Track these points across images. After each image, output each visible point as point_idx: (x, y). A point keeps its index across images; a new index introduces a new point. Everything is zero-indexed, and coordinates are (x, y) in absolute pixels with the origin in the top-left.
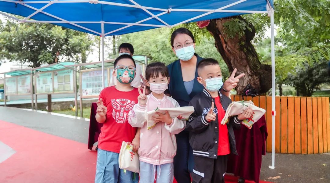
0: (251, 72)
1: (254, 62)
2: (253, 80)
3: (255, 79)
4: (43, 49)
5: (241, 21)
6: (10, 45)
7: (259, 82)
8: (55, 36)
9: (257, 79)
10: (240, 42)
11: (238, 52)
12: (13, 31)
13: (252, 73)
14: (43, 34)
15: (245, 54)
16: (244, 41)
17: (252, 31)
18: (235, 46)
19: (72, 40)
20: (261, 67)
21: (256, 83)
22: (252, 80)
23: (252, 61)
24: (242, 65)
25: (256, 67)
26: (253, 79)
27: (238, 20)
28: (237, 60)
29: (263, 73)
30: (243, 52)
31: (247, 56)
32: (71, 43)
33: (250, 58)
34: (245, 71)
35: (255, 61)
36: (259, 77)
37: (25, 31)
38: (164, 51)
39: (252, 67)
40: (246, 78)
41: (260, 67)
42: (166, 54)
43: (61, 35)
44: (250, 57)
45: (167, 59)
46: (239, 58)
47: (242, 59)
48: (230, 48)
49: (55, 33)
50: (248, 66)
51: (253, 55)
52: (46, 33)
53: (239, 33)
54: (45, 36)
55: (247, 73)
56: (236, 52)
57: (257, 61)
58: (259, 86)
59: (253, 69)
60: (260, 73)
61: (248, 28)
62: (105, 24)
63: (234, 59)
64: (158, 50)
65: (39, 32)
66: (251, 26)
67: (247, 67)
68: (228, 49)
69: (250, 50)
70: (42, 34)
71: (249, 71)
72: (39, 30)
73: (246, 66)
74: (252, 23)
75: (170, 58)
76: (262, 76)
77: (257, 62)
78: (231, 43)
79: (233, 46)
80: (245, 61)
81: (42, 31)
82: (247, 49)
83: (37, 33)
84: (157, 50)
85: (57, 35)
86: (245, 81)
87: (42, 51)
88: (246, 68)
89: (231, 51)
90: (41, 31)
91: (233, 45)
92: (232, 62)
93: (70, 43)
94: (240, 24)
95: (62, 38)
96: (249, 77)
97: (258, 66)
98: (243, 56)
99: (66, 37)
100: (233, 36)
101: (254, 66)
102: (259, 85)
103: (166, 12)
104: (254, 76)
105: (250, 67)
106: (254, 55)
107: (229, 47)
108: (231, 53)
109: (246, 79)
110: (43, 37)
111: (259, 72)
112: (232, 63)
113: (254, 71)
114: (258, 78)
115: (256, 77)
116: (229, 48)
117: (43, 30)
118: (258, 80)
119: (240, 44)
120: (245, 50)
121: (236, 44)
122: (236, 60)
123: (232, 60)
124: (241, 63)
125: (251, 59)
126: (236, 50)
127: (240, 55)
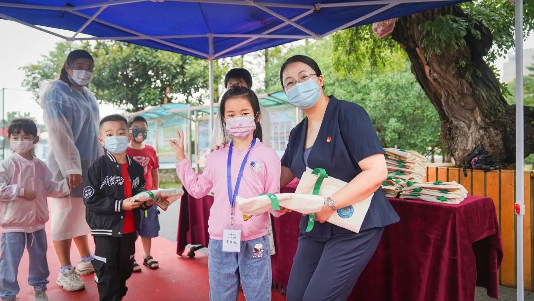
0: (483, 120)
1: (489, 101)
2: (488, 137)
3: (494, 134)
4: (146, 84)
5: (457, 19)
6: (99, 78)
7: (501, 142)
8: (162, 61)
9: (497, 135)
10: (457, 62)
11: (455, 82)
12: (102, 57)
13: (487, 124)
14: (145, 58)
15: (471, 85)
16: (467, 58)
17: (480, 38)
18: (447, 69)
19: (190, 67)
20: (506, 111)
21: (496, 144)
22: (485, 137)
23: (486, 98)
24: (463, 107)
25: (495, 110)
26: (488, 134)
27: (452, 17)
28: (453, 98)
29: (510, 122)
30: (464, 81)
31: (474, 90)
32: (188, 71)
33: (480, 93)
34: (471, 118)
35: (494, 98)
36: (501, 132)
37: (118, 56)
38: (342, 83)
39: (487, 110)
40: (472, 133)
41: (504, 112)
42: (345, 89)
43: (173, 59)
44: (481, 91)
45: (347, 96)
46: (456, 93)
47: (463, 95)
48: (438, 73)
49: (163, 56)
50: (477, 109)
51: (490, 88)
52: (150, 58)
53: (453, 42)
54: (147, 63)
55: (476, 122)
56: (451, 83)
57: (499, 98)
58: (502, 150)
59: (488, 114)
60: (504, 123)
61: (473, 31)
62: (215, 38)
63: (447, 95)
64: (332, 81)
65: (139, 56)
66: (479, 26)
67: (475, 111)
68: (433, 76)
69: (481, 76)
70: (143, 59)
71: (479, 119)
72: (140, 54)
73: (472, 110)
74: (482, 20)
75: (353, 96)
76: (508, 129)
77: (499, 101)
78: (439, 64)
79: (442, 70)
80: (470, 100)
81: (144, 55)
82: (474, 75)
83: (136, 58)
84: (330, 81)
85: (165, 59)
86: (470, 138)
87: (143, 86)
88: (473, 113)
89: (439, 80)
90: (142, 54)
91: (444, 67)
92: (443, 101)
93: (187, 73)
94: (455, 25)
95: (174, 64)
96: (479, 132)
97: (499, 108)
98: (465, 90)
99: (180, 63)
100: (441, 49)
101: (491, 110)
102: (501, 148)
103: (312, 11)
104: (492, 129)
105: (482, 112)
106: (491, 86)
107: (435, 71)
108: (439, 83)
109: (473, 134)
110: (144, 64)
111: (500, 120)
112: (443, 103)
113: (490, 119)
114: (499, 132)
115: (496, 131)
116: (435, 75)
117: (147, 52)
118: (498, 138)
119: (458, 66)
120: (468, 76)
121: (450, 65)
122: (451, 97)
123: (443, 97)
124: (463, 104)
125: (483, 94)
126: (450, 78)
127: (460, 88)
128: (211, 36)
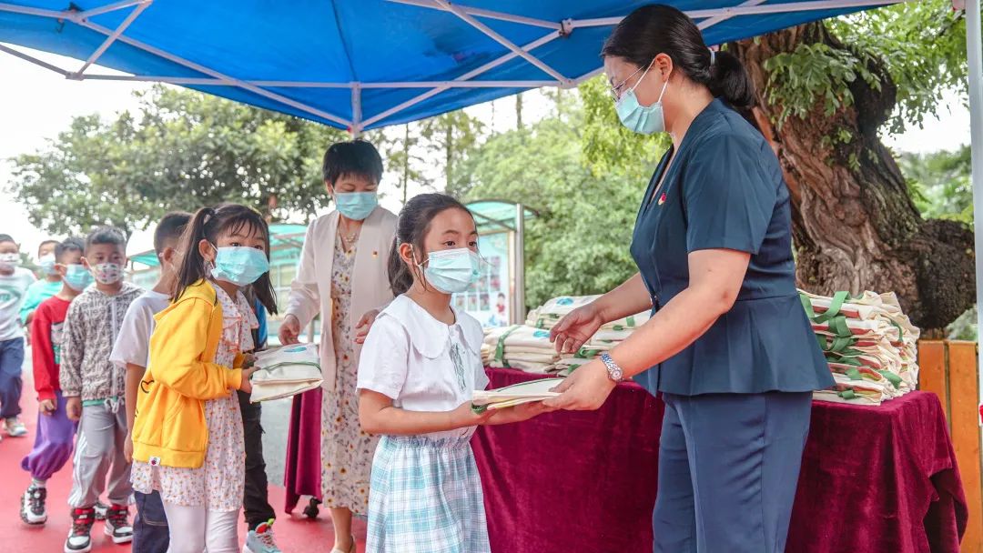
0: (880, 247)
1: (891, 210)
2: (889, 278)
3: (900, 273)
4: (233, 190)
5: (834, 51)
6: (145, 179)
7: (913, 288)
8: (264, 149)
9: (905, 274)
10: (833, 134)
11: (828, 173)
12: (153, 139)
13: (887, 253)
14: (232, 144)
15: (857, 179)
16: (852, 127)
17: (879, 88)
18: (813, 147)
19: (314, 161)
20: (920, 229)
21: (904, 291)
22: (883, 278)
23: (884, 204)
24: (842, 221)
25: (900, 228)
26: (888, 273)
27: (826, 48)
28: (824, 202)
29: (929, 249)
30: (844, 171)
31: (863, 187)
32: (309, 169)
33: (874, 193)
34: (857, 243)
35: (898, 205)
36: (912, 268)
37: (182, 138)
38: (589, 192)
39: (886, 227)
40: (859, 271)
41: (917, 230)
42: (594, 202)
43: (283, 146)
44: (876, 190)
45: (597, 216)
46: (830, 194)
47: (842, 198)
48: (797, 155)
49: (265, 141)
50: (867, 225)
51: (890, 184)
52: (242, 143)
53: (830, 94)
54: (236, 152)
55: (866, 250)
56: (821, 174)
57: (907, 205)
58: (913, 302)
59: (889, 235)
60: (918, 251)
61: (865, 74)
62: (363, 90)
63: (811, 197)
64: (569, 189)
65: (222, 139)
66: (876, 66)
67: (863, 230)
68: (786, 162)
69: (876, 161)
70: (229, 145)
71: (871, 245)
72: (222, 135)
73: (858, 227)
74: (880, 56)
75: (607, 215)
76: (927, 263)
77: (907, 210)
78: (799, 137)
79: (805, 149)
80: (855, 206)
81: (231, 138)
82: (864, 159)
83: (215, 143)
84: (565, 188)
85: (269, 146)
86: (857, 280)
87: (228, 194)
88: (859, 232)
89: (798, 168)
90: (226, 136)
91: (807, 143)
92: (803, 209)
93: (307, 171)
94: (833, 62)
95: (285, 156)
96: (871, 268)
97: (908, 223)
98: (847, 188)
99: (296, 154)
100: (806, 108)
101: (893, 226)
102: (915, 298)
103: (555, 35)
104: (895, 263)
105: (877, 230)
106: (893, 182)
107: (791, 152)
108: (798, 175)
109: (862, 273)
110: (230, 155)
111: (911, 245)
112: (804, 215)
113: (891, 244)
114: (909, 269)
115: (903, 267)
116: (792, 159)
117: (235, 133)
118: (909, 280)
119: (835, 142)
120: (854, 161)
121: (820, 140)
122: (819, 203)
123: (804, 200)
124: (842, 216)
125: (880, 196)
126: (821, 166)
127: (836, 184)
128: (356, 87)
